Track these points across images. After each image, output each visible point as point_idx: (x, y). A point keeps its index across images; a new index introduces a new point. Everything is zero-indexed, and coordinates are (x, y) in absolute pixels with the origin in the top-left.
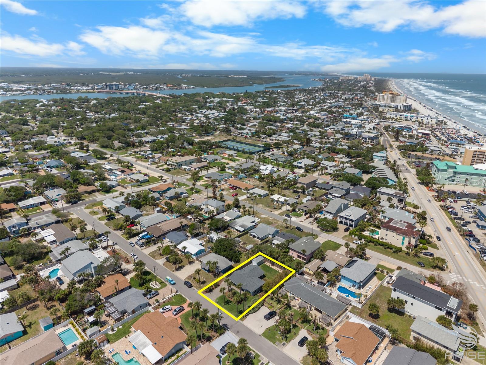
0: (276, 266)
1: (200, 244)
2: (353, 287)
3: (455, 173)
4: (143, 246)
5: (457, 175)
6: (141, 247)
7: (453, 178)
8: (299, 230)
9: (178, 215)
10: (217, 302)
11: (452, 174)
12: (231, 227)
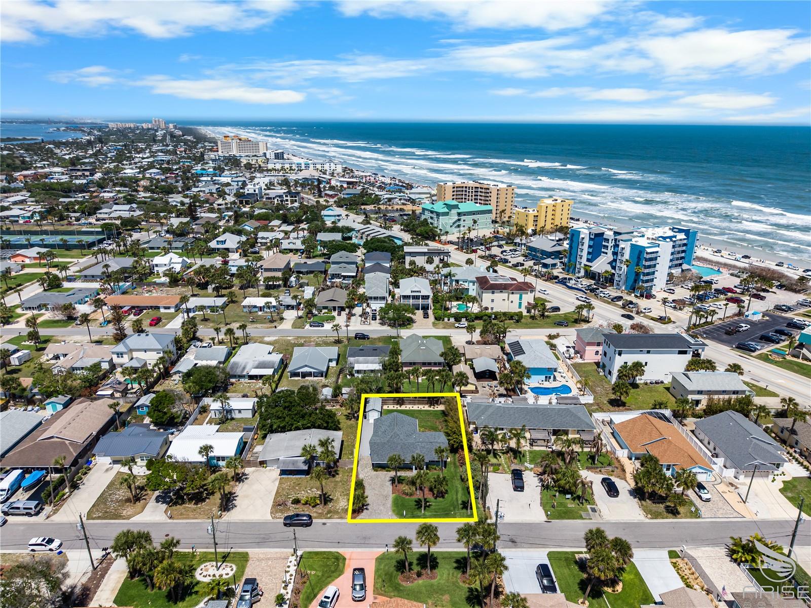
0: (410, 403)
1: (217, 431)
2: (546, 381)
3: (459, 214)
4: (42, 509)
5: (463, 218)
6: (37, 514)
7: (457, 223)
8: (364, 339)
9: (63, 399)
10: (401, 516)
11: (456, 218)
12: (234, 376)
